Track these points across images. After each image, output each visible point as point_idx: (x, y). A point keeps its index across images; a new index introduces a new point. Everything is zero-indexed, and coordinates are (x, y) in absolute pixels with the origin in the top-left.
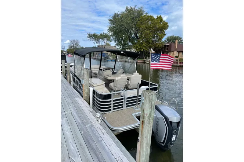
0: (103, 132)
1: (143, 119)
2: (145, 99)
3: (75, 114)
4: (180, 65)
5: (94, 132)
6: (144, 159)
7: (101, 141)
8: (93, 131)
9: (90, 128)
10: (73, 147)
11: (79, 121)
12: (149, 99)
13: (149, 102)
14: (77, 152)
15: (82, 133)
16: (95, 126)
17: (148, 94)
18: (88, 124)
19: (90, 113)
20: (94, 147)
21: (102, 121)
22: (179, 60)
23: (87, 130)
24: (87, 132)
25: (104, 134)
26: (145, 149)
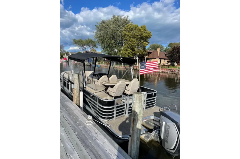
0: (96, 132)
1: (134, 116)
2: (136, 100)
3: (68, 117)
4: (162, 71)
5: (88, 132)
6: (135, 152)
7: (96, 139)
8: (86, 132)
9: (84, 129)
10: (69, 146)
11: (72, 123)
12: (139, 100)
13: (139, 102)
14: (74, 150)
15: (77, 133)
16: (88, 127)
17: (138, 96)
18: (81, 125)
19: (82, 116)
20: (89, 145)
21: (94, 122)
22: (161, 67)
23: (80, 131)
24: (82, 132)
25: (98, 134)
26: (135, 143)
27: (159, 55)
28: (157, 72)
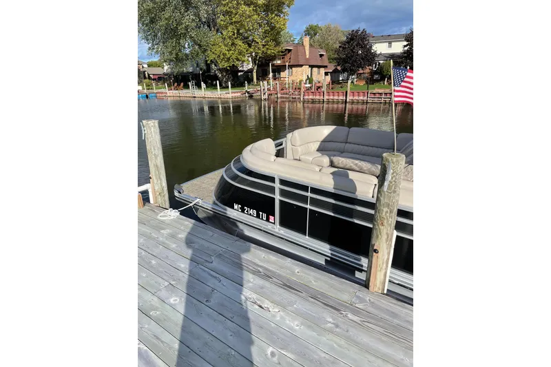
27: (307, 57)
28: (338, 102)
